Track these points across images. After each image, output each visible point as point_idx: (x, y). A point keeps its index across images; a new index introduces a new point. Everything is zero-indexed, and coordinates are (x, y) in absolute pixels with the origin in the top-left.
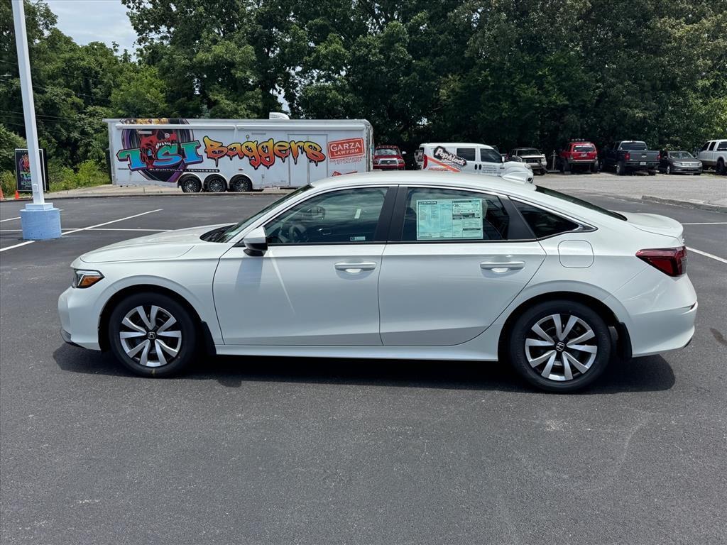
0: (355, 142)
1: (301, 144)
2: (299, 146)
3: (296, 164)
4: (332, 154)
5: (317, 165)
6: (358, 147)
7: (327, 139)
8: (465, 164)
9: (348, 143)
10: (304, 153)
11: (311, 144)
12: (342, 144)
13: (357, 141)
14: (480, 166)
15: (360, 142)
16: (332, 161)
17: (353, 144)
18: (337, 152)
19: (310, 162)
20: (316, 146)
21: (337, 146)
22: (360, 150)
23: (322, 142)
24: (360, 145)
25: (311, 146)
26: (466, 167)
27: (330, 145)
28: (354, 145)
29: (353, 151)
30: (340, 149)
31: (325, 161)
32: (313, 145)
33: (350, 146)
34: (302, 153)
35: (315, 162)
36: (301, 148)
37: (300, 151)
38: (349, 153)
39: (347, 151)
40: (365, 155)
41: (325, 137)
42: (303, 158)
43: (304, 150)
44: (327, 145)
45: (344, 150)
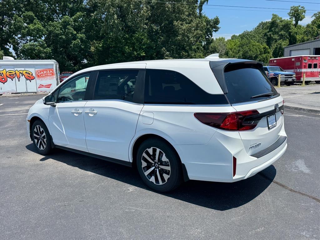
2: (20, 73)
3: (19, 81)
5: (30, 82)
6: (51, 73)
12: (43, 71)
13: (51, 70)
16: (39, 80)
17: (49, 71)
18: (40, 75)
19: (27, 80)
21: (41, 72)
22: (53, 74)
23: (32, 71)
24: (53, 72)
25: (27, 72)
27: (37, 72)
28: (49, 72)
30: (42, 74)
31: (35, 79)
32: (28, 72)
33: (47, 72)
35: (30, 80)
38: (47, 76)
39: (46, 75)
41: (34, 69)
42: (23, 78)
44: (35, 72)
45: (44, 74)
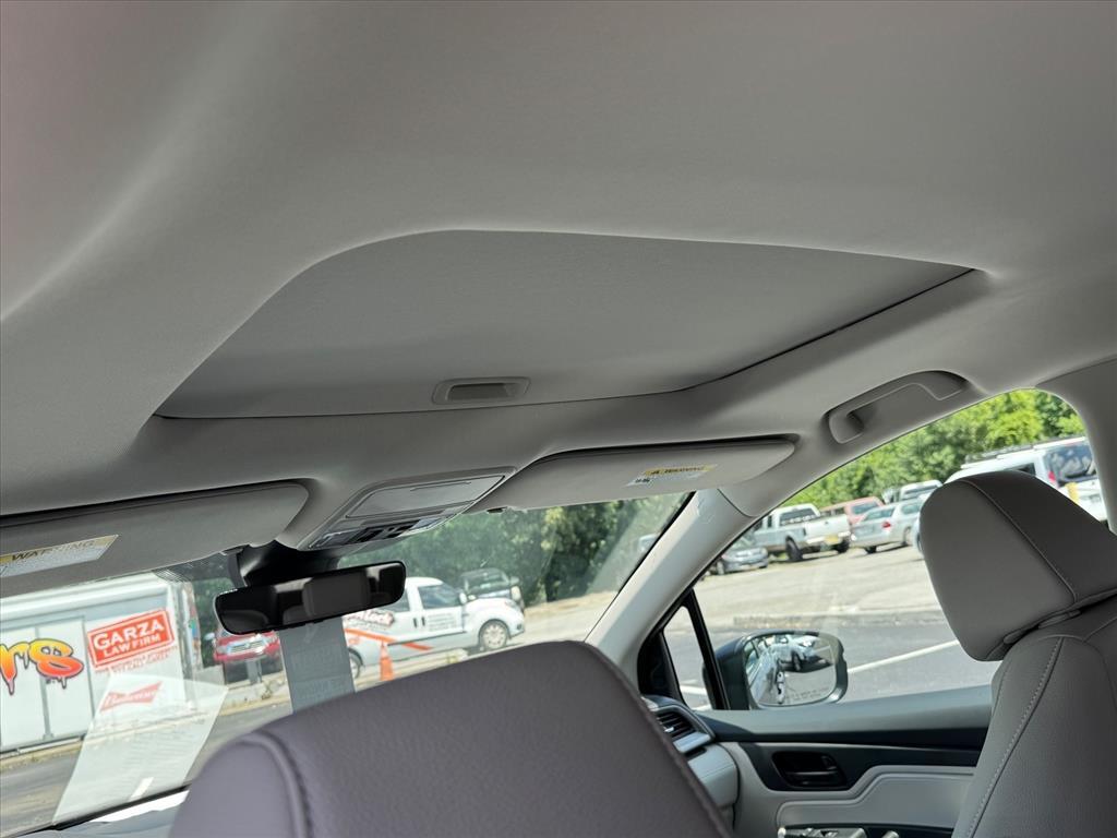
0: (150, 621)
1: (22, 649)
2: (17, 654)
3: (11, 693)
4: (100, 655)
5: (64, 687)
6: (157, 631)
7: (83, 628)
8: (393, 621)
9: (134, 625)
10: (31, 665)
11: (44, 644)
12: (120, 631)
13: (153, 618)
14: (423, 619)
15: (160, 619)
16: (100, 672)
17: (145, 626)
18: (109, 649)
19: (48, 682)
20: (59, 646)
21: (110, 637)
22: (164, 636)
23: (72, 635)
24: (163, 624)
25: (47, 648)
26: (394, 627)
27: (93, 637)
28: (149, 628)
29: (147, 640)
30: (117, 644)
31: (84, 673)
32: (52, 645)
33: (139, 631)
34: (26, 667)
35: (60, 681)
36: (22, 658)
37: (20, 663)
38: (139, 647)
39: (135, 644)
40: (176, 642)
41: (78, 624)
42: (29, 678)
43: (29, 659)
44: (86, 639)
45: (125, 642)
